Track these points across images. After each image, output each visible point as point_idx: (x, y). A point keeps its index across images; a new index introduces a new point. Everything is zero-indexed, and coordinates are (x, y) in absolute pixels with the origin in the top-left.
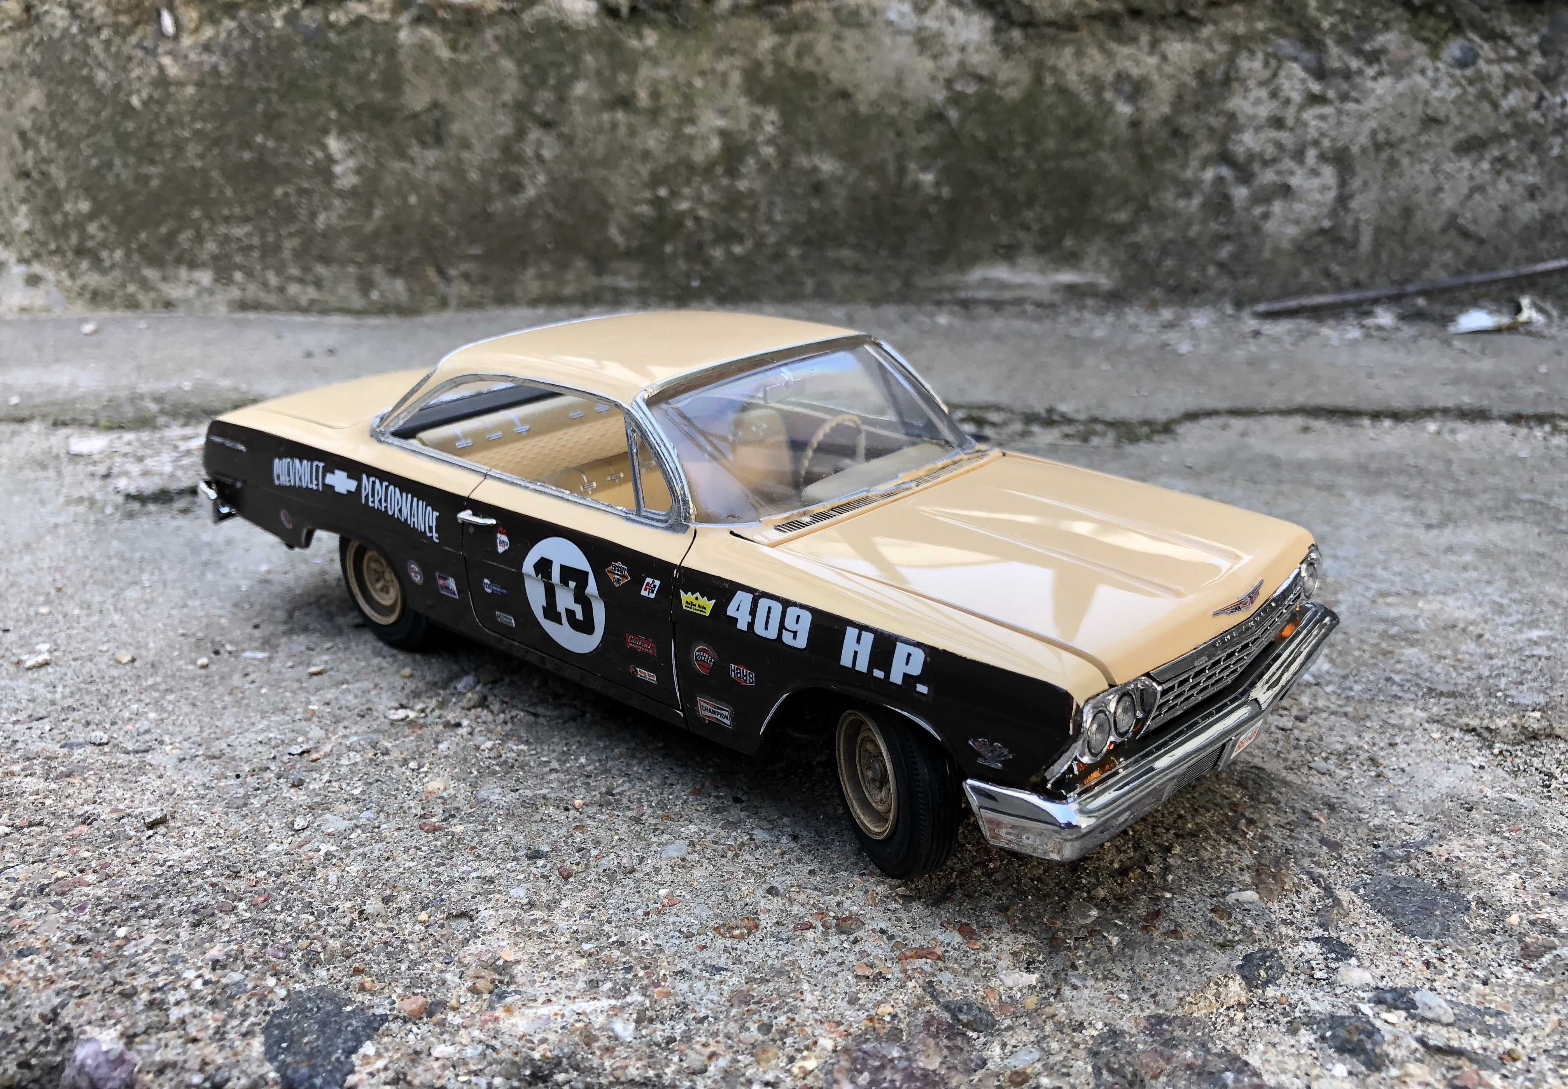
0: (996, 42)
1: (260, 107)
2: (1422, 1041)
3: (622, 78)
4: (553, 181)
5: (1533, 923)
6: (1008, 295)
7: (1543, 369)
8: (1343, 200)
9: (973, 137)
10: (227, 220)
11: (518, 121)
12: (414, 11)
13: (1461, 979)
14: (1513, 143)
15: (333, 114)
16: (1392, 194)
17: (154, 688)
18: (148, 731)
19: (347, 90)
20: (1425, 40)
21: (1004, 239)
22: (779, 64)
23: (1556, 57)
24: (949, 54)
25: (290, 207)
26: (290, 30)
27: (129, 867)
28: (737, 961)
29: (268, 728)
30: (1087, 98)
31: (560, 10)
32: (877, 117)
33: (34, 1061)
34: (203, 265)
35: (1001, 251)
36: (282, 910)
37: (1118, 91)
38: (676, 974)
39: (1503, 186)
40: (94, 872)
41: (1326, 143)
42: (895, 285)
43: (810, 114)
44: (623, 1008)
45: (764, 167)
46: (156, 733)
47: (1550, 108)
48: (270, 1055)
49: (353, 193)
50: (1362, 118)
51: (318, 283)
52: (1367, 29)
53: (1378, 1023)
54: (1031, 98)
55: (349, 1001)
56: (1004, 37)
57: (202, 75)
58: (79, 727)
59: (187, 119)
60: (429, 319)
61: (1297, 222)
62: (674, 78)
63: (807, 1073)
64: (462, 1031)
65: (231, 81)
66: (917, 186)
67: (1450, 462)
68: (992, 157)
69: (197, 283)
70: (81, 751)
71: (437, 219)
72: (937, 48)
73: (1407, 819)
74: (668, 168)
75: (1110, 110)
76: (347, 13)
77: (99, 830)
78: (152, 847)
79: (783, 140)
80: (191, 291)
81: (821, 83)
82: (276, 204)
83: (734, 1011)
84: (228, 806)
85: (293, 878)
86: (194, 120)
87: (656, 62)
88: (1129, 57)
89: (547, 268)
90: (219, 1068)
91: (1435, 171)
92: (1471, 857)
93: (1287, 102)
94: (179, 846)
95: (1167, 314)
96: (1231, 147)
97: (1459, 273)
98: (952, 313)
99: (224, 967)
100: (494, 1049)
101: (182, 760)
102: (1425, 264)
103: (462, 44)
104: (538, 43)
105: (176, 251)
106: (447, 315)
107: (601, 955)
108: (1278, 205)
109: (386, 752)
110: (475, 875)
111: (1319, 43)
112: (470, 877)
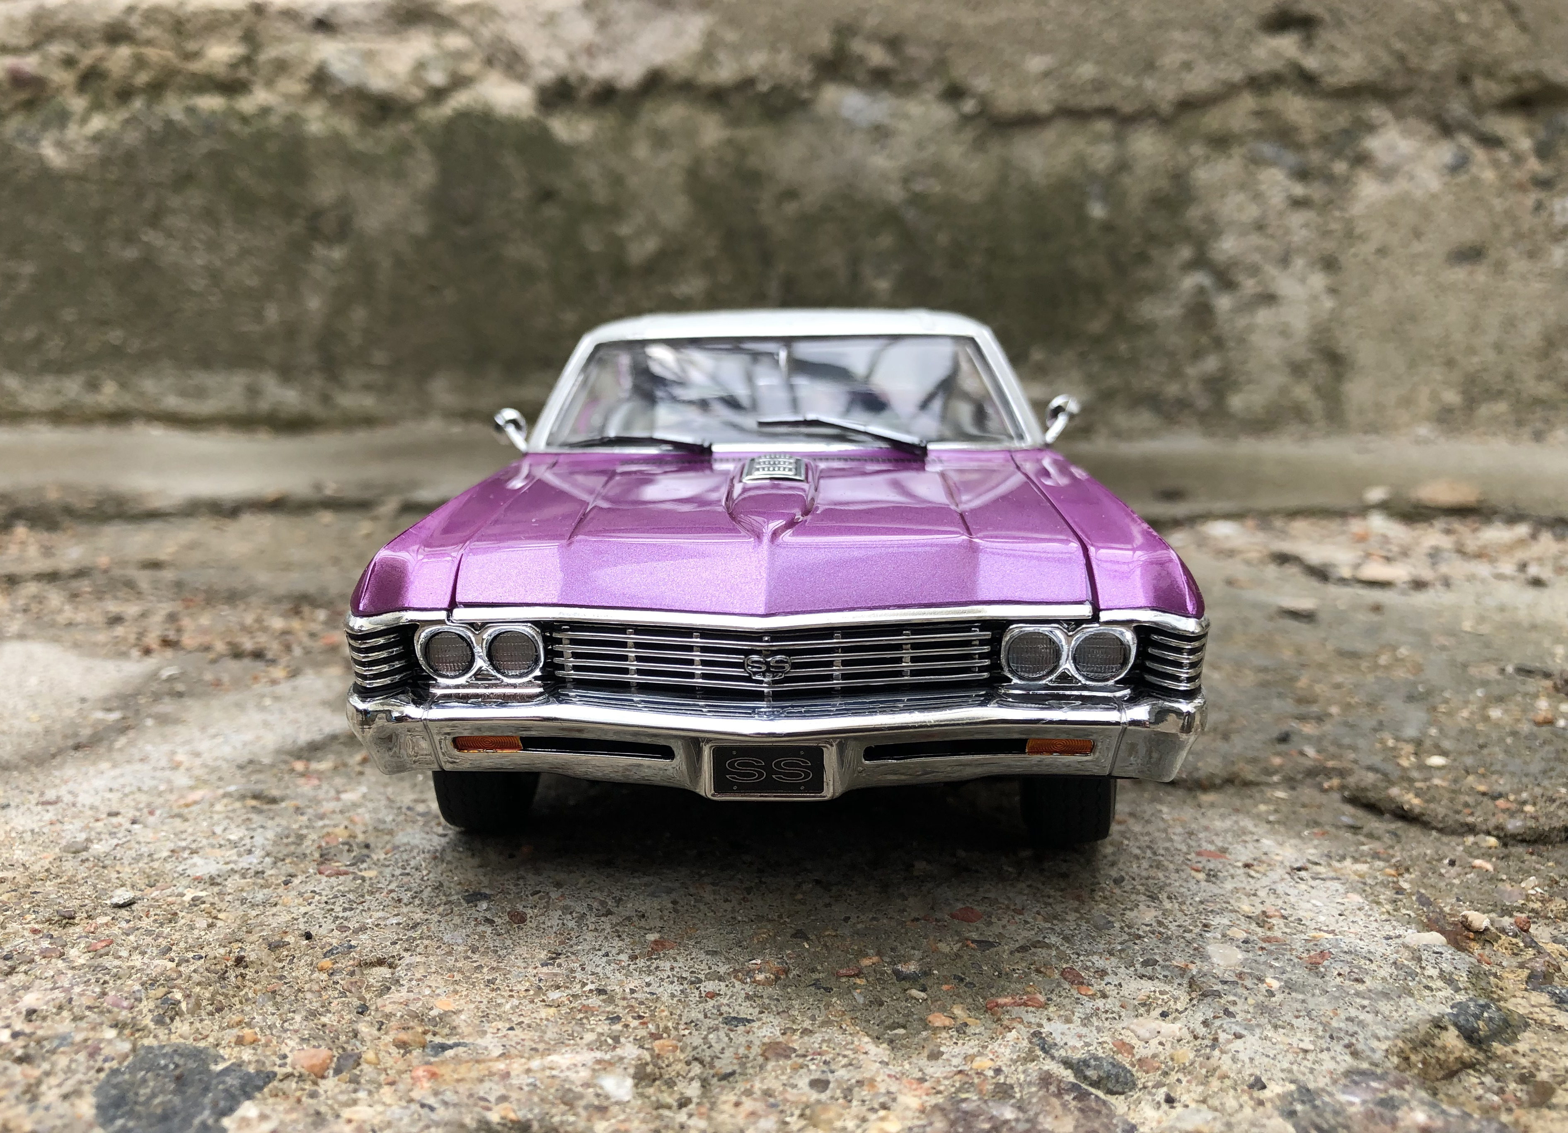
0: (958, 141)
9: (933, 239)
14: (1512, 253)
23: (1553, 163)
31: (486, 101)
37: (1088, 193)
41: (1314, 250)
44: (613, 1061)
47: (1551, 215)
54: (995, 199)
61: (1288, 334)
75: (1084, 212)
81: (767, 180)
91: (1430, 282)
93: (1269, 206)
96: (1209, 252)
100: (432, 1108)
107: (575, 1004)
108: (1263, 316)
109: (273, 801)
110: (394, 921)
111: (1300, 147)
112: (388, 922)
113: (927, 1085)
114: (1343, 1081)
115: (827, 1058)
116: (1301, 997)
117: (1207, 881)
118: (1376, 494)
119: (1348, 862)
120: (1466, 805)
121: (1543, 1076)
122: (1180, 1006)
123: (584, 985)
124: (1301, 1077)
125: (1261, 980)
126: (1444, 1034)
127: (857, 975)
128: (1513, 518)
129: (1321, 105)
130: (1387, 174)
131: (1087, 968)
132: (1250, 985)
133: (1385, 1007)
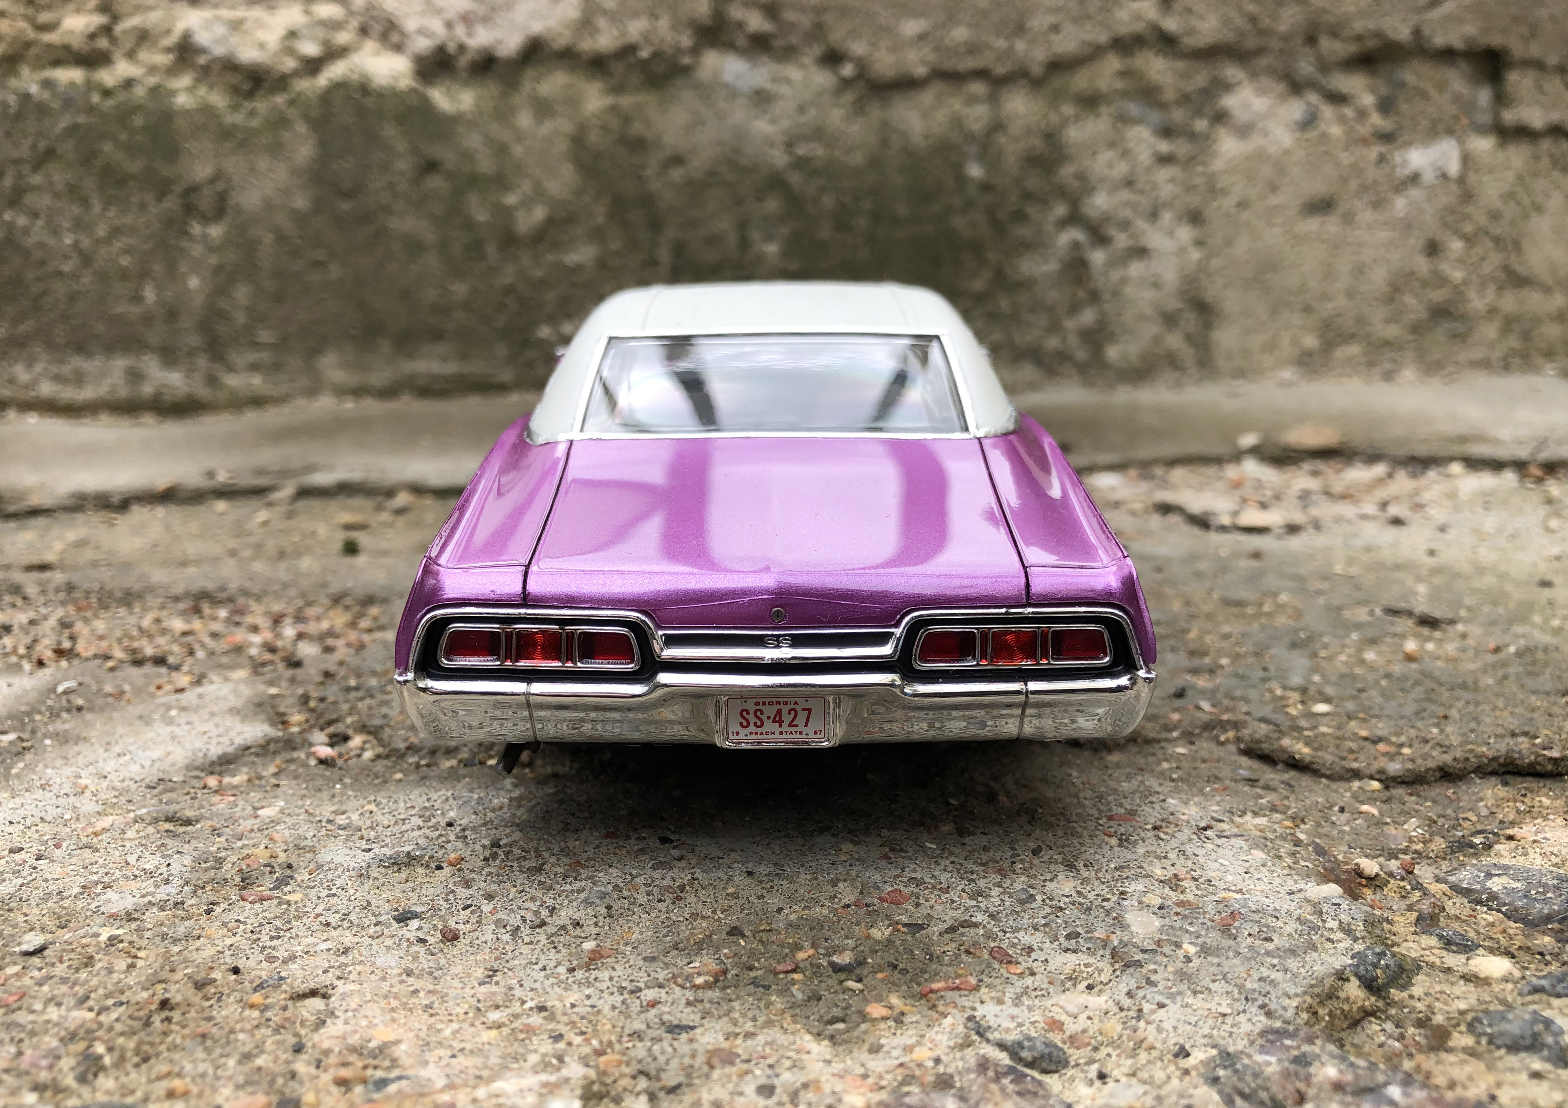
0: (837, 104)
1: (8, 180)
9: (819, 203)
12: (195, 72)
14: (1359, 204)
22: (607, 129)
23: (1394, 118)
24: (788, 117)
37: (966, 153)
41: (1181, 204)
43: (642, 182)
44: (559, 1084)
47: (1393, 167)
49: (122, 275)
50: (1212, 179)
51: (77, 379)
54: (877, 162)
61: (1158, 286)
66: (761, 257)
71: (221, 304)
72: (777, 111)
75: (962, 172)
76: (114, 74)
81: (653, 147)
88: (975, 119)
91: (1287, 233)
93: (1137, 163)
96: (1083, 209)
107: (517, 1024)
108: (1136, 269)
109: (188, 822)
110: (324, 946)
111: (1162, 106)
112: (318, 948)
113: (870, 1081)
114: (1260, 1041)
115: (770, 1061)
116: (1216, 960)
117: (1120, 846)
118: (1248, 440)
119: (1248, 817)
120: (1351, 751)
121: (1439, 1019)
122: (1104, 978)
123: (523, 1002)
124: (1221, 1042)
125: (1178, 945)
126: (1347, 986)
127: (794, 971)
128: (1373, 458)
129: (1180, 65)
130: (1244, 131)
131: (1014, 946)
132: (1169, 952)
133: (1292, 963)
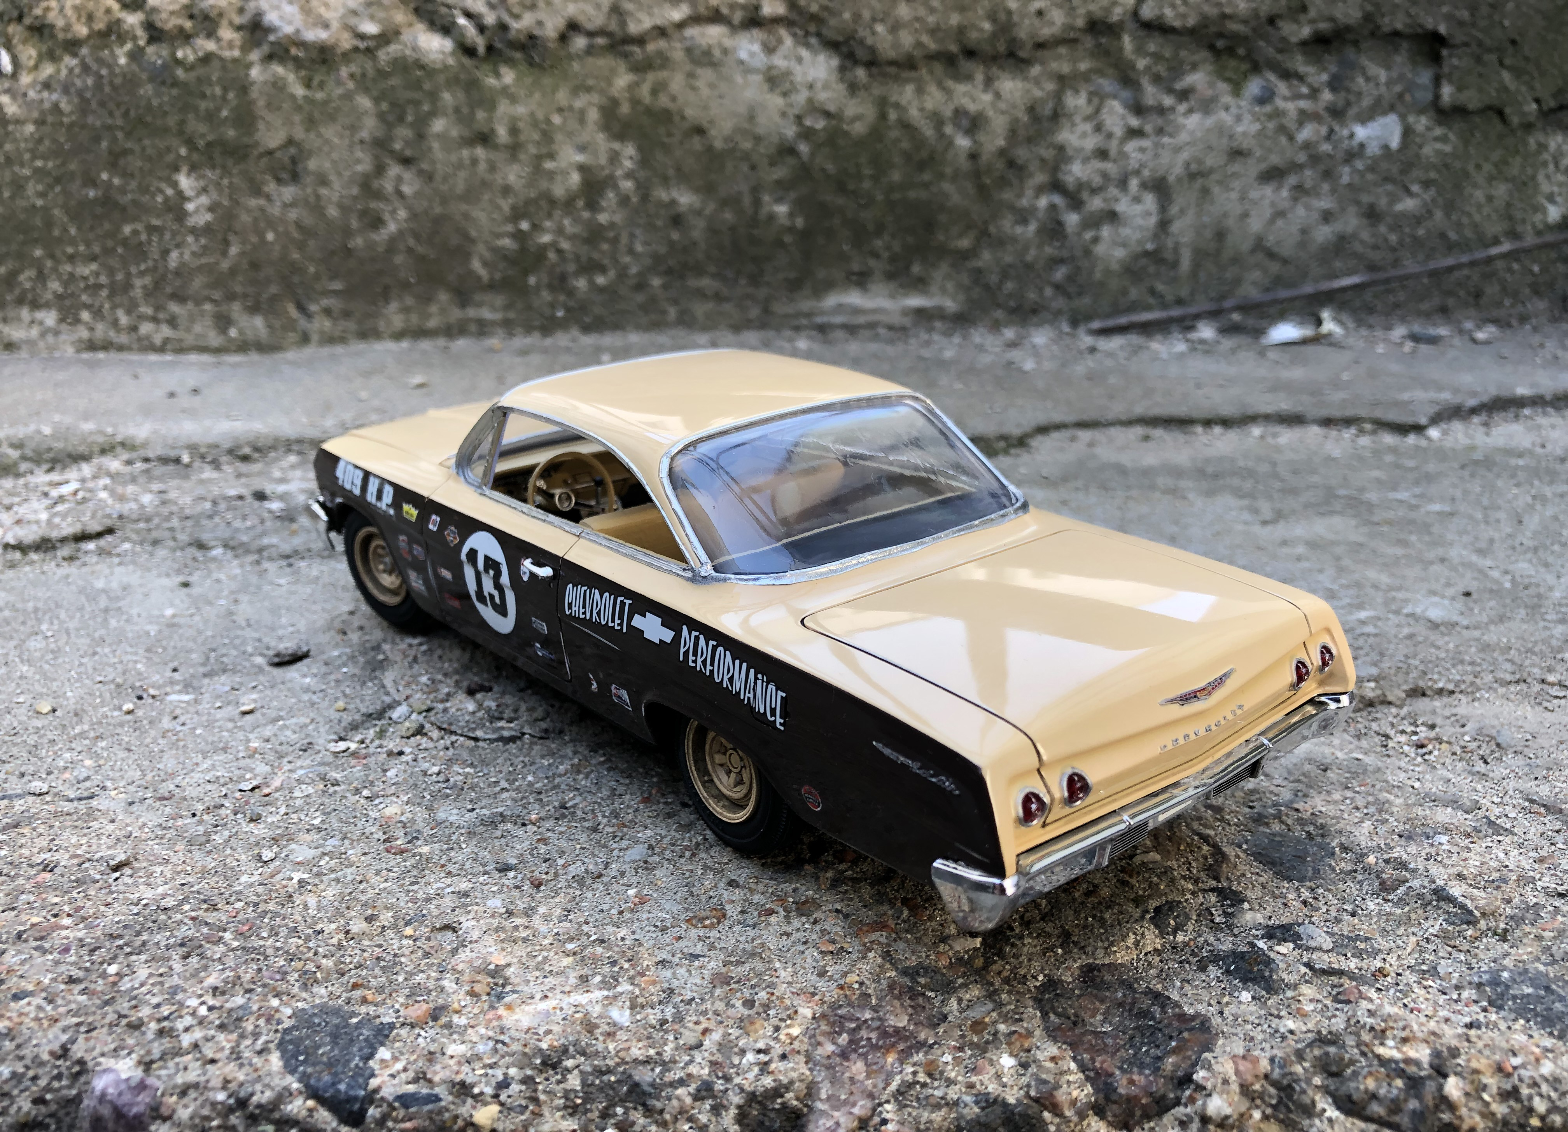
0: (842, 80)
1: (104, 144)
2: (1308, 965)
3: (481, 115)
4: (414, 216)
5: (1387, 861)
6: (861, 320)
7: (1345, 376)
8: (1164, 224)
9: (823, 170)
10: (71, 258)
11: (376, 157)
12: (266, 49)
13: (1334, 913)
14: (1308, 173)
15: (183, 151)
16: (1206, 219)
17: (82, 735)
18: (87, 779)
19: (198, 127)
20: (1228, 80)
21: (856, 267)
22: (635, 102)
23: (1343, 94)
24: (797, 91)
25: (141, 244)
26: (135, 67)
27: (103, 908)
28: (712, 947)
29: (213, 767)
30: (929, 132)
31: (415, 48)
32: (731, 152)
33: (48, 1097)
34: (47, 306)
35: (854, 278)
36: (270, 936)
37: (957, 125)
38: (657, 964)
39: (1301, 211)
40: (69, 915)
41: (1146, 173)
42: (754, 312)
43: (667, 149)
44: (615, 997)
45: (624, 201)
46: (97, 779)
47: (1341, 140)
48: (290, 1068)
49: (208, 229)
50: (1177, 150)
51: (172, 322)
52: (1177, 69)
53: (1272, 955)
54: (876, 133)
55: (353, 1014)
56: (849, 75)
57: (43, 112)
58: (14, 779)
59: (27, 156)
60: (290, 355)
61: (1124, 245)
62: (532, 114)
63: (793, 1039)
64: (470, 1031)
65: (74, 118)
66: (772, 217)
67: (1274, 464)
68: (841, 188)
69: (41, 323)
70: (22, 802)
71: (296, 256)
72: (787, 85)
73: (1275, 782)
74: (528, 202)
75: (950, 143)
76: (195, 51)
77: (62, 875)
78: (121, 888)
79: (642, 174)
80: (34, 332)
81: (677, 119)
82: (125, 242)
83: (718, 992)
84: (190, 843)
85: (272, 906)
86: (34, 158)
87: (513, 99)
88: (965, 94)
89: (409, 301)
90: (241, 1085)
91: (1243, 198)
92: (1330, 810)
93: (1110, 136)
94: (149, 885)
95: (1009, 333)
96: (1061, 176)
97: (1267, 290)
98: (810, 338)
99: (223, 993)
100: (504, 1043)
101: (131, 804)
102: (1237, 281)
103: (315, 82)
104: (394, 81)
105: (17, 292)
106: (309, 351)
107: (586, 953)
108: (1107, 231)
110: (450, 890)
111: (1135, 84)
112: (446, 892)
113: (817, 998)
123: (589, 937)
130: (1207, 108)
